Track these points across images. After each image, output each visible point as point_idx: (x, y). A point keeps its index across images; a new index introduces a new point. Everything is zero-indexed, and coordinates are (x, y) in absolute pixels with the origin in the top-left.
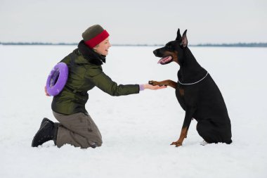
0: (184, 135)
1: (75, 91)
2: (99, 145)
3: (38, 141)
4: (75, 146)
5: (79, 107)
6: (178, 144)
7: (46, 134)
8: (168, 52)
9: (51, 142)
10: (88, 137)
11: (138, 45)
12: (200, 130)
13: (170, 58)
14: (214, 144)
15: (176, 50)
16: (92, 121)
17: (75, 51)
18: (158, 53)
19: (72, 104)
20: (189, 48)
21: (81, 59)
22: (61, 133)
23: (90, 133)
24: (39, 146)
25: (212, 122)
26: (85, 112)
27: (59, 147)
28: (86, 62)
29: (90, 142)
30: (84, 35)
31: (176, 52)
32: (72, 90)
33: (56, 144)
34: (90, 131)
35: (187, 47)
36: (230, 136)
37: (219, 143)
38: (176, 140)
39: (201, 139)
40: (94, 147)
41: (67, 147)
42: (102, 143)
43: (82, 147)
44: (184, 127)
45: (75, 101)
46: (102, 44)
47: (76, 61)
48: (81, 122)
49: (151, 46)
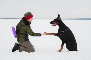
0: (62, 48)
2: (34, 51)
4: (26, 52)
6: (60, 51)
9: (18, 50)
10: (30, 49)
13: (55, 24)
14: (72, 51)
23: (31, 48)
24: (14, 52)
25: (71, 44)
27: (21, 52)
30: (25, 15)
34: (31, 47)
38: (59, 50)
40: (32, 52)
41: (23, 52)
43: (28, 52)
44: (62, 46)
48: (27, 44)
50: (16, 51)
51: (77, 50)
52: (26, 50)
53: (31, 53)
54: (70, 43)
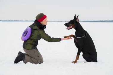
0: (77, 58)
1: (33, 40)
3: (17, 61)
4: (32, 63)
5: (34, 47)
6: (75, 62)
7: (20, 58)
8: (71, 25)
9: (22, 62)
10: (37, 59)
11: (58, 21)
12: (84, 56)
13: (71, 27)
15: (74, 23)
16: (40, 53)
17: (33, 24)
18: (66, 25)
19: (32, 46)
20: (79, 22)
21: (36, 27)
22: (26, 58)
24: (17, 63)
26: (36, 49)
27: (25, 63)
28: (38, 29)
29: (38, 61)
30: (36, 18)
31: (74, 25)
32: (32, 40)
33: (24, 62)
34: (39, 57)
35: (78, 22)
36: (97, 59)
37: (92, 62)
39: (85, 60)
40: (40, 63)
41: (29, 63)
42: (43, 62)
43: (35, 64)
45: (33, 45)
46: (44, 21)
47: (34, 28)
48: (35, 53)
49: (64, 22)
50: (19, 62)
51: (96, 61)
52: (32, 60)
53: (38, 64)
54: (88, 52)
